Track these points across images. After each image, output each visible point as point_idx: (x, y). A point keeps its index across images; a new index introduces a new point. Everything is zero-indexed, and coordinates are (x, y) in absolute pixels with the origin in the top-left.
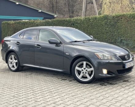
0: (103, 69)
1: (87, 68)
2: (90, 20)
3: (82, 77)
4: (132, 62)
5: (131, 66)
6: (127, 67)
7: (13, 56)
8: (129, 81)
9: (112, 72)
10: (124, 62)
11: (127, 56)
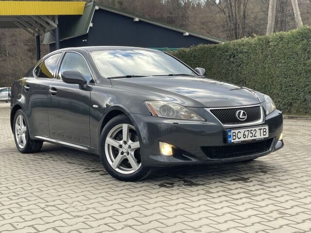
0: (161, 143)
1: (130, 142)
2: (269, 42)
3: (120, 165)
4: (257, 129)
5: (253, 138)
6: (237, 140)
7: (20, 116)
8: (251, 179)
9: (188, 151)
10: (225, 125)
11: (242, 111)
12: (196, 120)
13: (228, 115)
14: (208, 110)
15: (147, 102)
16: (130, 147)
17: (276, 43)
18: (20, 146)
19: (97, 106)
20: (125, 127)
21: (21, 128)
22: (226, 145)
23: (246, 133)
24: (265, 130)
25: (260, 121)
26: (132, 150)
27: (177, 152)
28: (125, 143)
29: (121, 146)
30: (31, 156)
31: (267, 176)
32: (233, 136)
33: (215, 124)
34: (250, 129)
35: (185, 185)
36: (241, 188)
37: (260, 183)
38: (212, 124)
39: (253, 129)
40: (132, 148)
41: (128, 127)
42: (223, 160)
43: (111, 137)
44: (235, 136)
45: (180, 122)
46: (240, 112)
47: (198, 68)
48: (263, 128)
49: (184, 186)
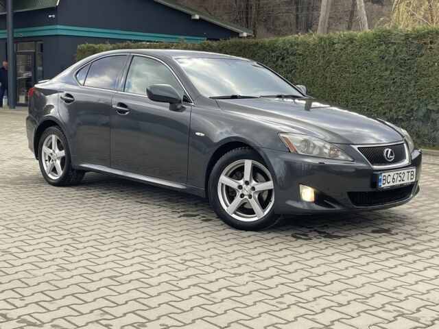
0: (301, 186)
1: (254, 182)
3: (238, 211)
4: (405, 171)
5: (402, 182)
6: (387, 185)
7: (53, 136)
8: (393, 231)
9: (333, 197)
10: (375, 167)
11: (390, 150)
12: (342, 159)
13: (375, 155)
14: (355, 147)
15: (281, 135)
16: (253, 188)
18: (50, 176)
19: (202, 135)
20: (248, 164)
21: (54, 152)
22: (375, 190)
23: (395, 177)
24: (412, 173)
25: (406, 162)
26: (256, 192)
27: (319, 198)
28: (247, 183)
31: (409, 227)
32: (383, 180)
33: (364, 165)
34: (399, 172)
35: (324, 237)
36: (393, 242)
37: (409, 236)
38: (361, 165)
39: (402, 172)
40: (256, 190)
41: (253, 164)
43: (226, 175)
44: (385, 180)
45: (327, 162)
46: (388, 151)
47: (299, 86)
48: (411, 170)
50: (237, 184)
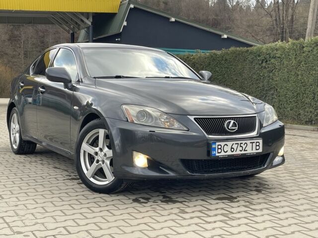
0: (135, 153)
1: (106, 149)
2: (303, 47)
3: (95, 174)
4: (248, 142)
5: (243, 152)
6: (223, 153)
7: (15, 115)
8: (238, 199)
10: (210, 136)
11: (232, 122)
12: (176, 129)
13: (215, 125)
14: (192, 118)
15: (124, 106)
16: (105, 155)
17: (311, 49)
18: (14, 146)
19: (77, 108)
20: (102, 132)
21: (15, 126)
22: (209, 158)
23: (235, 146)
24: (258, 144)
25: (254, 134)
26: (107, 158)
27: (153, 164)
28: (101, 150)
29: (96, 153)
30: (22, 158)
31: (260, 195)
32: (218, 149)
33: (198, 134)
34: (239, 142)
35: (162, 202)
36: (222, 209)
37: (248, 204)
38: (194, 134)
39: (244, 142)
40: (107, 156)
41: (105, 133)
42: (206, 175)
43: (87, 142)
44: (221, 149)
45: (157, 131)
46: (230, 122)
47: (203, 72)
48: (255, 141)
49: (159, 202)
50: (94, 151)
